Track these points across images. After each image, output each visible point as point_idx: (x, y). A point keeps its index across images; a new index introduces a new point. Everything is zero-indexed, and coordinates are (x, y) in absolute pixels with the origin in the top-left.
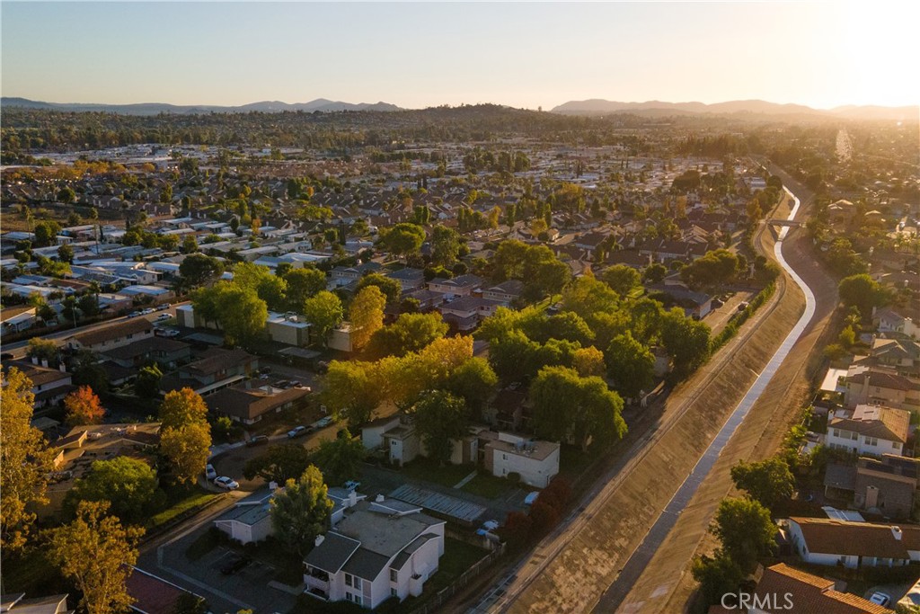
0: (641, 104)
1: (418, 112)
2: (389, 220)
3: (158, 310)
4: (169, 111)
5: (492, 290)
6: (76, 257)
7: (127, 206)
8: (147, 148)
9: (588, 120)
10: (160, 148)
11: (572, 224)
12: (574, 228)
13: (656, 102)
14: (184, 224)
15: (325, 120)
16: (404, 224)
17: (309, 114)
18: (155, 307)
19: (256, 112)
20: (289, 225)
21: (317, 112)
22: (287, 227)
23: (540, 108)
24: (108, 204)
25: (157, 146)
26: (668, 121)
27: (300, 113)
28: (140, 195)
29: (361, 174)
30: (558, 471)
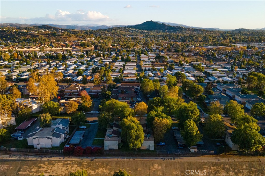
30: (117, 149)
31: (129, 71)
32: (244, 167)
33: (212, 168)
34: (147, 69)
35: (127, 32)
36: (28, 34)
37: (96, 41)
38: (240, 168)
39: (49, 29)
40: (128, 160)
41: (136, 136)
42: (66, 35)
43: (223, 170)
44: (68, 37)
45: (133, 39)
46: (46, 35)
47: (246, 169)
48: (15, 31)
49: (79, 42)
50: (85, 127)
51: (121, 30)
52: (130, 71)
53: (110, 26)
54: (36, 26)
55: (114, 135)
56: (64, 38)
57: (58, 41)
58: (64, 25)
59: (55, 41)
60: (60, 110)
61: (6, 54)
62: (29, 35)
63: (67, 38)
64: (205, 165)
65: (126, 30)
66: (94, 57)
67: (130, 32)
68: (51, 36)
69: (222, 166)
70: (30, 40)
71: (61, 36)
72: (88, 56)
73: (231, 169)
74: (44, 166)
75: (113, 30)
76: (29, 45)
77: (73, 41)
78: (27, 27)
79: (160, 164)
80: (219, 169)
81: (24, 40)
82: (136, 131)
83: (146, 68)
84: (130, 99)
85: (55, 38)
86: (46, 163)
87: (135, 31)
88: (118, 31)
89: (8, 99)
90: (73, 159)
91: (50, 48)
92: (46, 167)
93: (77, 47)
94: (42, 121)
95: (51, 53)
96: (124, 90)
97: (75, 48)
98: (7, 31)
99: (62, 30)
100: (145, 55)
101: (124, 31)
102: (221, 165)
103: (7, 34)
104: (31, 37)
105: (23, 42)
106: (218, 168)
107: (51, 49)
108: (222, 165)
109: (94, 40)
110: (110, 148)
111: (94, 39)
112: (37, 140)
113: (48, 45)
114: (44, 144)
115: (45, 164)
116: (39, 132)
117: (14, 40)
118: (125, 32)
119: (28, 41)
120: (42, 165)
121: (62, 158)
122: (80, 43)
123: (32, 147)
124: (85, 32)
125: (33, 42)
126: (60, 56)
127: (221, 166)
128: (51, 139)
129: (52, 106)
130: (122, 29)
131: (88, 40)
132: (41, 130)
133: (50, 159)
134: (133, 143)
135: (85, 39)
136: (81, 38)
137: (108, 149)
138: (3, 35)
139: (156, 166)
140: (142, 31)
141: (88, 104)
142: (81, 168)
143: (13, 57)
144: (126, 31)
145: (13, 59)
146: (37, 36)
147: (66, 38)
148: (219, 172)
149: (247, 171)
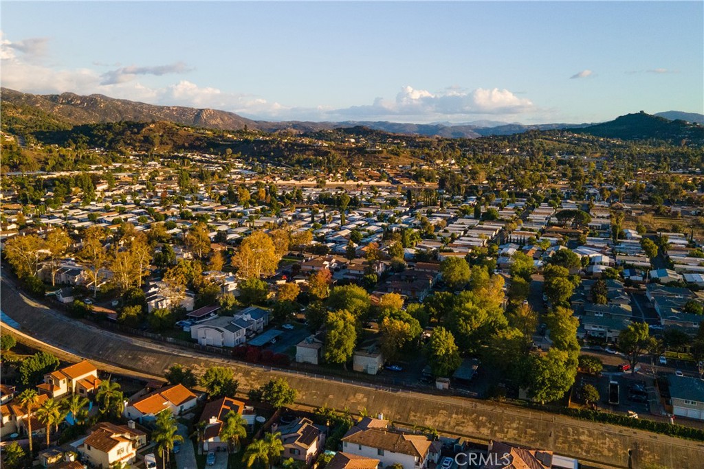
30: (317, 363)
31: (469, 241)
32: (515, 425)
33: (454, 416)
34: (514, 240)
35: (564, 143)
36: (310, 147)
37: (456, 167)
38: (505, 425)
39: (367, 135)
40: (319, 379)
41: (338, 340)
42: (388, 152)
43: (471, 423)
44: (392, 156)
45: (563, 164)
46: (345, 150)
47: (517, 429)
48: (286, 143)
49: (414, 168)
50: (292, 327)
51: (546, 139)
52: (471, 241)
53: (529, 126)
54: (341, 128)
55: (318, 341)
56: (383, 159)
57: (367, 165)
58: (412, 125)
59: (362, 164)
60: (268, 296)
61: (244, 192)
62: (311, 150)
63: (390, 158)
64: (444, 409)
65: (561, 139)
66: (421, 205)
67: (572, 144)
68: (356, 154)
69: (473, 416)
70: (310, 161)
71: (377, 155)
72: (410, 203)
73: (487, 424)
74: (198, 367)
75: (526, 137)
76: (304, 174)
77: (400, 166)
78: (321, 131)
79: (367, 394)
80: (466, 421)
81: (299, 162)
82: (340, 334)
83: (512, 238)
84: (409, 293)
85: (363, 159)
86: (202, 364)
87: (586, 141)
88: (537, 142)
89: (193, 268)
90: (240, 365)
91: (343, 181)
92: (200, 369)
93: (402, 182)
94: (222, 304)
95: (337, 192)
96: (411, 276)
97: (398, 182)
98: (271, 141)
99: (395, 138)
100: (549, 206)
101: (555, 141)
102: (473, 414)
103: (270, 148)
104: (314, 155)
105: (296, 165)
106: (464, 419)
107: (343, 183)
108: (475, 415)
109: (454, 164)
110: (305, 360)
111: (453, 162)
112: (203, 330)
113: (342, 174)
114: (212, 338)
115: (200, 365)
116: (211, 320)
117: (280, 161)
118: (557, 143)
119: (305, 164)
120: (196, 365)
121: (226, 362)
122: (415, 170)
123: (196, 341)
124: (449, 144)
125: (315, 166)
126: (345, 200)
127: (471, 416)
128: (221, 331)
129: (254, 286)
130: (550, 135)
131: (438, 165)
132: (215, 319)
133: (210, 359)
134: (331, 352)
135: (430, 162)
136: (422, 159)
137: (301, 361)
138: (263, 151)
139: (360, 396)
140: (608, 142)
141: (321, 292)
142: (246, 380)
143: (257, 197)
144: (560, 141)
145: (255, 201)
146: (326, 154)
147: (387, 158)
148: (463, 425)
149: (515, 432)
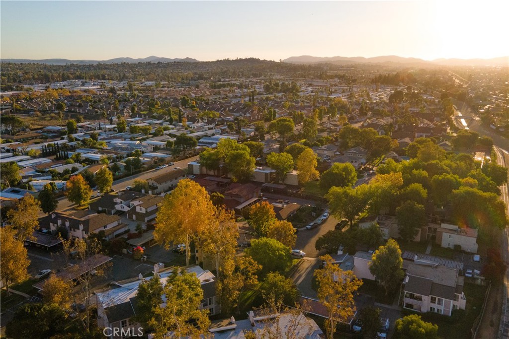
0: (330, 58)
1: (212, 62)
2: (252, 118)
3: (169, 166)
4: (70, 63)
5: (350, 152)
6: (99, 138)
7: (98, 112)
8: (79, 82)
9: (310, 66)
10: (86, 82)
11: (353, 119)
12: (354, 121)
13: (338, 57)
14: (140, 121)
15: (164, 67)
16: (282, 118)
17: (155, 64)
18: (167, 164)
19: (125, 63)
20: (199, 121)
21: (159, 63)
22: (198, 122)
23: (280, 60)
24: (86, 111)
25: (84, 81)
26: (353, 67)
27: (149, 63)
28: (99, 106)
29: (211, 94)
